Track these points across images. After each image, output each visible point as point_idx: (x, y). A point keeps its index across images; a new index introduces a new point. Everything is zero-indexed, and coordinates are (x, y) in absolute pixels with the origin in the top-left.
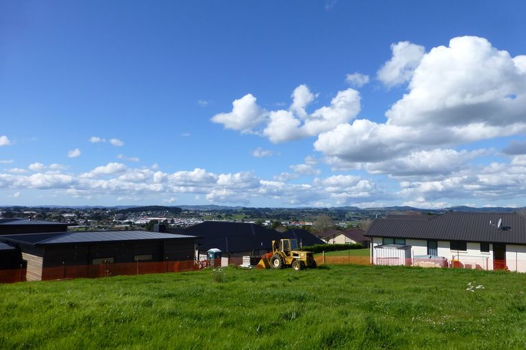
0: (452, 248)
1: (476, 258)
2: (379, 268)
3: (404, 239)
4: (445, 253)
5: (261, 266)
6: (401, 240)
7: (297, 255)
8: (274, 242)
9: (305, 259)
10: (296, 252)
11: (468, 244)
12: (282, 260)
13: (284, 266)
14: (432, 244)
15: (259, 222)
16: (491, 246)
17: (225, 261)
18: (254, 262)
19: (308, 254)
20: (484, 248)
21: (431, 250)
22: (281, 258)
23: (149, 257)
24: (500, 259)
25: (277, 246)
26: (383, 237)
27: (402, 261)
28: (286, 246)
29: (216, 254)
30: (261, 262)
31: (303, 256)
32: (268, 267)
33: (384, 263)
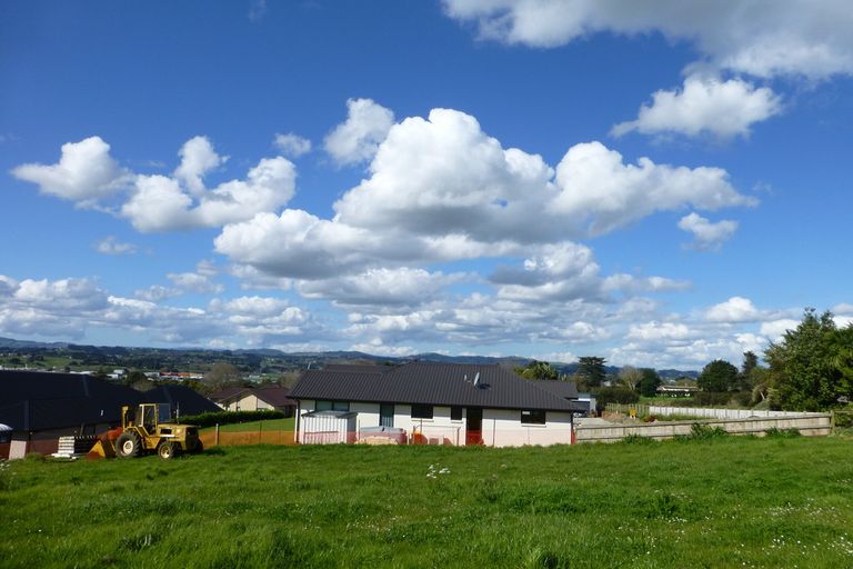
0: (414, 415)
1: (444, 429)
2: (308, 448)
3: (348, 402)
4: (404, 422)
5: (96, 455)
6: (342, 404)
7: (169, 432)
8: (125, 409)
9: (182, 439)
10: (168, 427)
11: (435, 410)
12: (140, 441)
13: (142, 452)
14: (387, 410)
15: (101, 372)
16: (464, 412)
17: (18, 449)
18: (82, 447)
19: (188, 430)
20: (456, 415)
21: (385, 419)
22: (138, 437)
24: (474, 429)
25: (132, 417)
26: (317, 400)
27: (342, 438)
28: (149, 416)
30: (98, 448)
31: (179, 433)
32: (110, 455)
33: (314, 440)
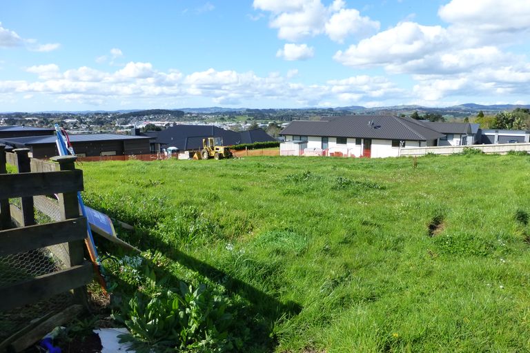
0: (338, 142)
1: (353, 149)
3: (307, 136)
4: (333, 147)
5: (195, 158)
6: (302, 139)
7: (218, 149)
8: (204, 140)
9: (222, 152)
10: (218, 147)
11: (348, 140)
12: (208, 153)
13: (210, 157)
14: (325, 139)
16: (362, 141)
18: (191, 155)
19: (225, 149)
20: (358, 142)
21: (325, 144)
22: (208, 151)
23: (114, 153)
24: (367, 149)
26: (293, 135)
27: (297, 153)
28: (211, 141)
29: (173, 151)
30: (196, 155)
31: (221, 150)
32: (200, 158)
